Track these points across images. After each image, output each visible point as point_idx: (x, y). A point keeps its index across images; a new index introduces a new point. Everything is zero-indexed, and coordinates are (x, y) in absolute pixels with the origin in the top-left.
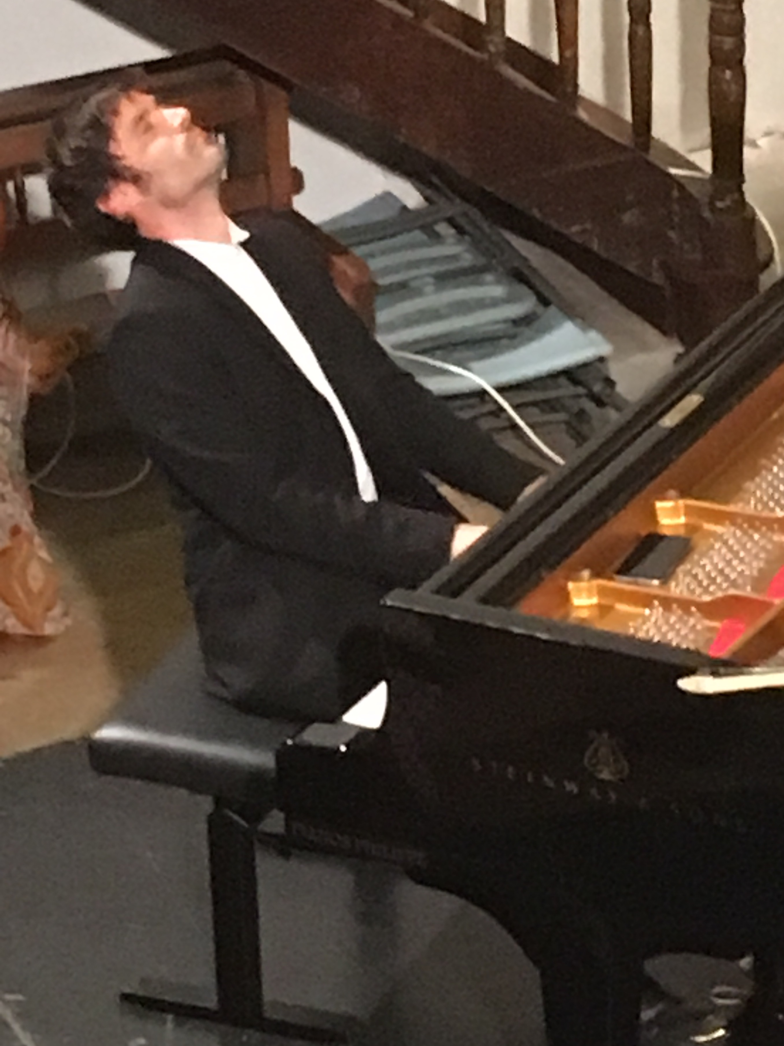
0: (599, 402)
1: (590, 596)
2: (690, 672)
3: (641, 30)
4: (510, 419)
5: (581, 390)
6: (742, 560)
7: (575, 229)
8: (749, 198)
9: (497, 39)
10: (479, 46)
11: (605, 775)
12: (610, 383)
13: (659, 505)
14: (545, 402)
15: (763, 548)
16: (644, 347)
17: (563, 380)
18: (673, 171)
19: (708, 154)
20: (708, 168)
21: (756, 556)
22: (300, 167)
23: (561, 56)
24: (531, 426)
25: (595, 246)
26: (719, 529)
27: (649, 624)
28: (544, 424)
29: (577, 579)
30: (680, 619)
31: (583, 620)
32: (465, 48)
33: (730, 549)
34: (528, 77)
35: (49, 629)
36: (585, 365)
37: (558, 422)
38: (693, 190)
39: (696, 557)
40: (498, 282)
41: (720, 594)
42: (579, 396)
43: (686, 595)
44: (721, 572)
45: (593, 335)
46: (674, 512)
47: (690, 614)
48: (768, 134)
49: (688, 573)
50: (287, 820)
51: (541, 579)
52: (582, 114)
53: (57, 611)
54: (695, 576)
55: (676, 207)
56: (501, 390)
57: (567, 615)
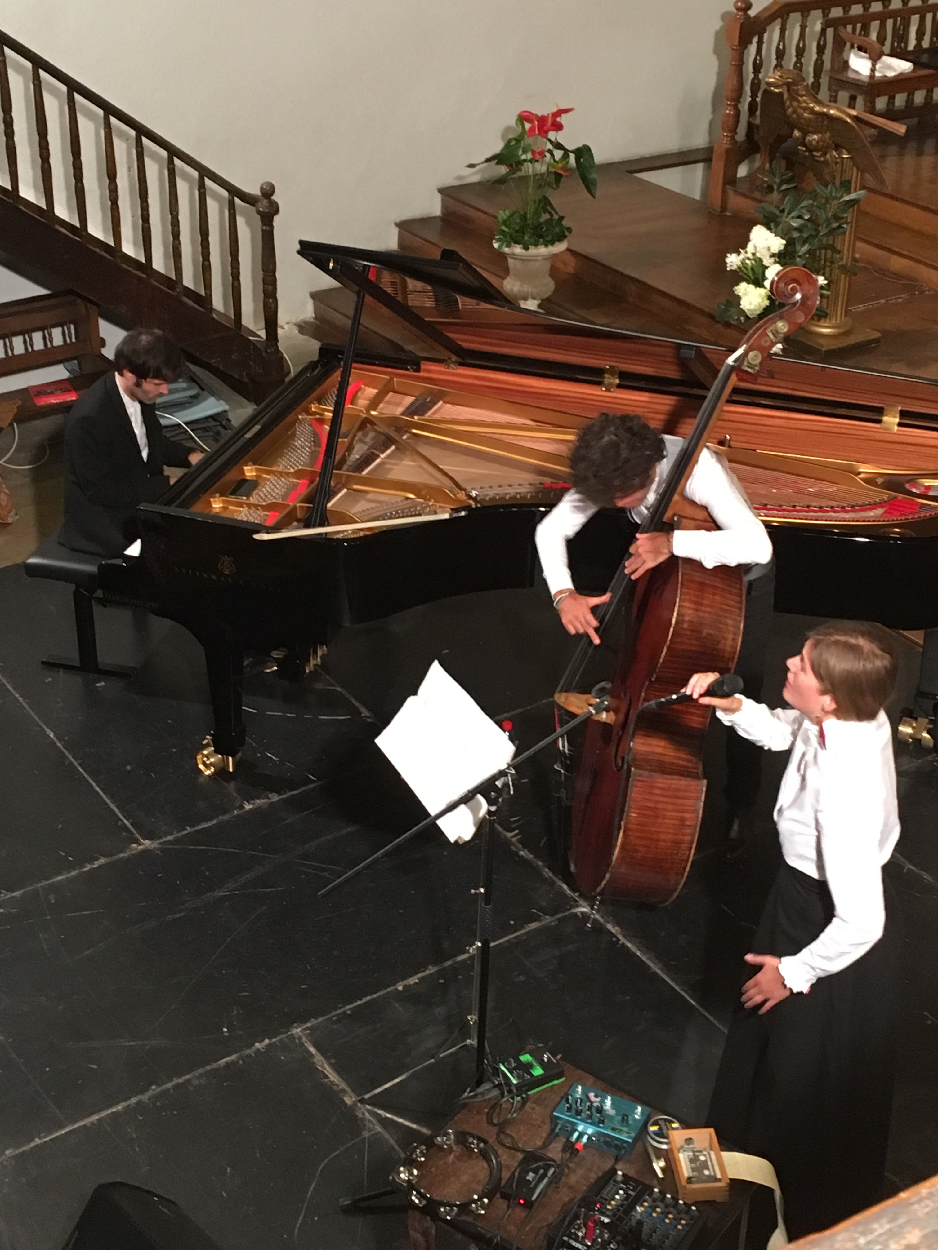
0: (225, 428)
1: (219, 503)
2: (258, 532)
3: (236, 284)
4: (190, 435)
5: (218, 423)
6: (277, 489)
7: (213, 361)
8: (280, 349)
9: (180, 286)
10: (173, 288)
11: (227, 572)
12: (228, 420)
13: (245, 468)
14: (205, 428)
15: (286, 484)
16: (243, 407)
17: (210, 419)
18: (251, 338)
19: (264, 331)
20: (264, 337)
21: (283, 487)
22: (104, 338)
23: (206, 293)
24: (198, 437)
25: (221, 367)
26: (268, 477)
27: (243, 514)
28: (202, 437)
29: (215, 497)
30: (254, 512)
31: (217, 513)
32: (168, 290)
33: (273, 485)
34: (193, 301)
35: (10, 520)
36: (218, 414)
37: (209, 436)
38: (259, 346)
39: (260, 487)
40: (184, 382)
41: (269, 502)
42: (216, 426)
43: (256, 502)
44: (270, 493)
45: (222, 402)
46: (251, 470)
47: (258, 509)
48: (287, 323)
49: (257, 494)
50: (104, 594)
51: (200, 497)
52: (215, 316)
53: (12, 514)
54: (260, 495)
55: (252, 352)
56: (185, 424)
57: (210, 511)
